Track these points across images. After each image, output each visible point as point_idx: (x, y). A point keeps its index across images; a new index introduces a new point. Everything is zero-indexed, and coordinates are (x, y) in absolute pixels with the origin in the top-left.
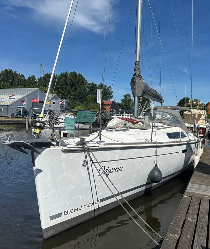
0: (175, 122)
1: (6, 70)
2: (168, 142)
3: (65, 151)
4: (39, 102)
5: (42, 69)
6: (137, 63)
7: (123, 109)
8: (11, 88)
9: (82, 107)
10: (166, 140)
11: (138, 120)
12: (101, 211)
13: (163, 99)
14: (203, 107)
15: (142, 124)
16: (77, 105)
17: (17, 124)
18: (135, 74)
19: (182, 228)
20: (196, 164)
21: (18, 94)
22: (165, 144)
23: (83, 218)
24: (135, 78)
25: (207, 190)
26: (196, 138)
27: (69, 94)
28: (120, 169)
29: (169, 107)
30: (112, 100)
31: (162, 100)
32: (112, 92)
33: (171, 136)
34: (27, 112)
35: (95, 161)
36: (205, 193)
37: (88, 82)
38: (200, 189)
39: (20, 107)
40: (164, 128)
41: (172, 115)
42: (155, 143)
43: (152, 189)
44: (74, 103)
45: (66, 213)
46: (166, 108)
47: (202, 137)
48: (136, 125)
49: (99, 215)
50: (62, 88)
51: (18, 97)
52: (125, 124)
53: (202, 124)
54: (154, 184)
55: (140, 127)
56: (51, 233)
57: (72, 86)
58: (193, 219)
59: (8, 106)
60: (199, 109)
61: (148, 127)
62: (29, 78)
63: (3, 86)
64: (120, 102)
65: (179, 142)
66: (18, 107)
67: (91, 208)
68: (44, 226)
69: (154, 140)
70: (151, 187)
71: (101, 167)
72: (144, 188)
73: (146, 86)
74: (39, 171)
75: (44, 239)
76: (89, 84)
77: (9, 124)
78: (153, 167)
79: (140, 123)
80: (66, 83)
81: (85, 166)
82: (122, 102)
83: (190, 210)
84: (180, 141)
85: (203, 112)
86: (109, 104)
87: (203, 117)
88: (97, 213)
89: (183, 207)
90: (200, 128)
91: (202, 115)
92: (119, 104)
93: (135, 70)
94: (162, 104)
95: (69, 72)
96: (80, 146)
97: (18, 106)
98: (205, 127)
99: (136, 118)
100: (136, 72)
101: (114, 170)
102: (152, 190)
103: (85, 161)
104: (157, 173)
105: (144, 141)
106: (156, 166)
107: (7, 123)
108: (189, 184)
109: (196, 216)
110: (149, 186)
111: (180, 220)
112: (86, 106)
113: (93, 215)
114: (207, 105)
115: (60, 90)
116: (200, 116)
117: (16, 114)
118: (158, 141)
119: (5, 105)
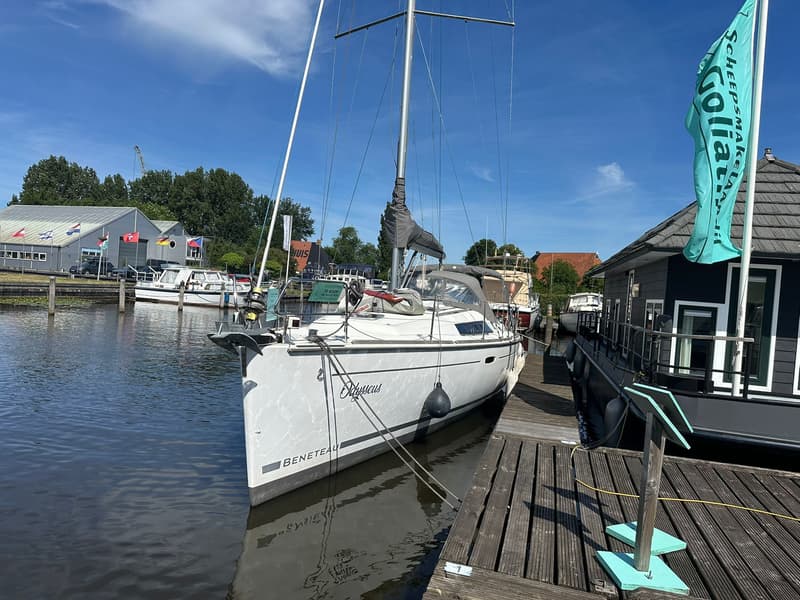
0: (469, 299)
1: (53, 159)
2: (460, 342)
3: (292, 353)
4: (140, 240)
5: (138, 158)
6: (400, 182)
7: (338, 262)
8: (62, 203)
9: (240, 254)
10: (456, 337)
11: (400, 297)
12: (341, 466)
13: (444, 250)
14: (524, 265)
15: (407, 304)
16: (227, 250)
17: (92, 293)
18: (395, 203)
19: (493, 481)
20: (511, 386)
21: (85, 221)
22: (454, 345)
23: (311, 476)
24: (395, 212)
25: (532, 429)
26: (511, 334)
27: (207, 224)
28: (376, 390)
29: (455, 267)
30: (312, 239)
31: (442, 253)
32: (312, 222)
33: (463, 328)
34: (109, 264)
35: (341, 372)
36: (529, 434)
37: (256, 195)
38: (520, 428)
39: (89, 251)
40: (449, 313)
41: (465, 285)
42: (438, 342)
43: (429, 431)
44: (219, 244)
45: (287, 462)
46: (449, 269)
47: (523, 332)
48: (397, 305)
49: (337, 473)
50: (191, 206)
51: (86, 228)
52: (375, 305)
53: (524, 303)
54: (434, 421)
55: (404, 310)
56: (262, 497)
57: (214, 203)
58: (510, 468)
59: (59, 247)
60: (518, 270)
61: (420, 311)
62: (108, 180)
63: (42, 197)
64: (330, 245)
65: (481, 341)
66: (84, 253)
67: (325, 459)
68: (253, 483)
69: (436, 337)
70: (427, 427)
71: (345, 385)
72: (414, 428)
73: (416, 227)
74: (253, 385)
75: (251, 507)
76: (257, 200)
77: (73, 294)
78: (431, 389)
79: (404, 303)
80: (199, 197)
81: (321, 380)
82: (335, 246)
83: (505, 457)
84: (483, 340)
85: (525, 277)
86: (305, 249)
87: (525, 289)
88: (334, 469)
89: (491, 453)
90: (520, 312)
91: (522, 283)
92: (328, 250)
93: (395, 195)
94: (440, 261)
95: (206, 170)
96: (314, 344)
97: (83, 250)
98: (529, 310)
99: (395, 292)
100: (397, 199)
101: (366, 390)
102: (430, 434)
103: (322, 371)
104: (440, 400)
105: (418, 338)
106: (439, 385)
107: (68, 290)
108: (500, 419)
109: (514, 466)
110: (423, 425)
111: (488, 470)
112: (248, 253)
113: (327, 472)
114: (535, 258)
115: (185, 211)
116: (519, 285)
117: (81, 269)
118: (444, 338)
119: (54, 247)
